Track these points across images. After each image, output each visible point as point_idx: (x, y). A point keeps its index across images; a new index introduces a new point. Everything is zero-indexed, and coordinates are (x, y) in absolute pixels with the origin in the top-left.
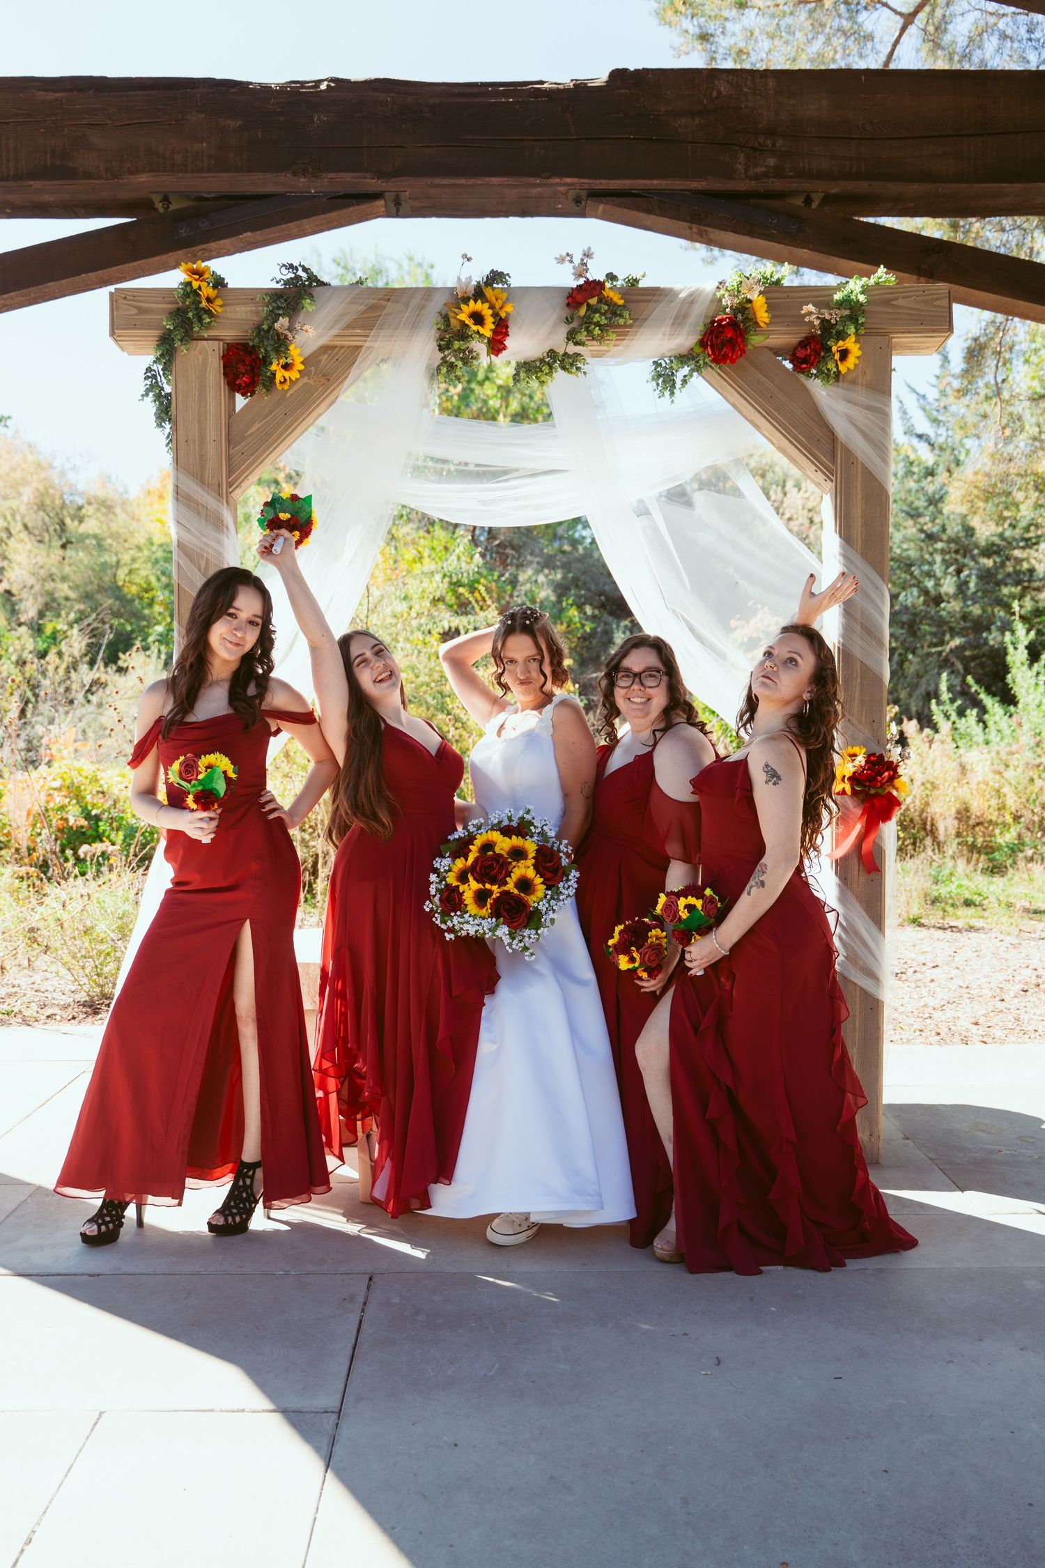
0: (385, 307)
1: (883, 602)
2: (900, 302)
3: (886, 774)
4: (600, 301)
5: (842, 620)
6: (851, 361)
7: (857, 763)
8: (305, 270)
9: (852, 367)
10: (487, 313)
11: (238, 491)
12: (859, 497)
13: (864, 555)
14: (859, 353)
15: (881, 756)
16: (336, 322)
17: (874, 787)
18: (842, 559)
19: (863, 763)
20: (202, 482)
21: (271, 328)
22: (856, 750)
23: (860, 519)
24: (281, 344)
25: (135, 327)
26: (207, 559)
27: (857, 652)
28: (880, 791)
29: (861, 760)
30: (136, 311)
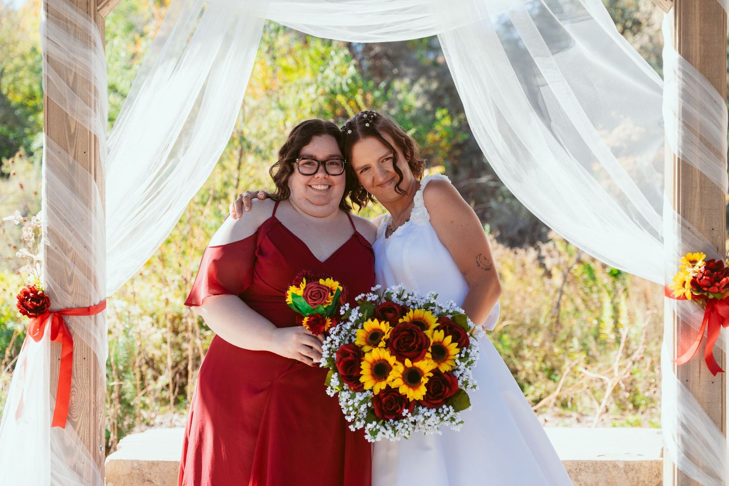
1: (721, 116)
3: (724, 280)
5: (681, 131)
7: (696, 268)
11: (106, 9)
12: (698, 16)
13: (702, 71)
15: (721, 263)
17: (712, 293)
18: (681, 74)
19: (702, 269)
20: (71, 1)
22: (696, 256)
23: (698, 37)
26: (75, 73)
27: (697, 164)
28: (718, 296)
29: (701, 264)
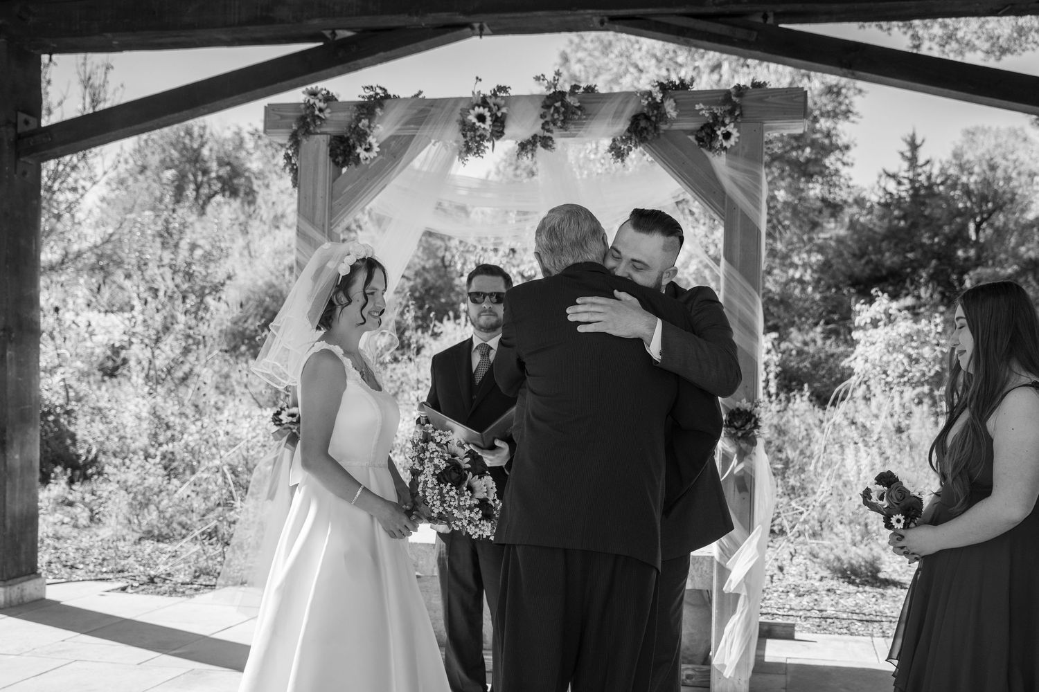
0: (429, 111)
2: (771, 99)
4: (563, 105)
6: (732, 141)
8: (381, 88)
9: (733, 144)
10: (487, 114)
12: (739, 232)
13: (741, 272)
14: (738, 135)
15: (750, 412)
16: (399, 121)
20: (312, 222)
21: (357, 126)
23: (738, 247)
24: (362, 136)
25: (278, 127)
30: (278, 117)
